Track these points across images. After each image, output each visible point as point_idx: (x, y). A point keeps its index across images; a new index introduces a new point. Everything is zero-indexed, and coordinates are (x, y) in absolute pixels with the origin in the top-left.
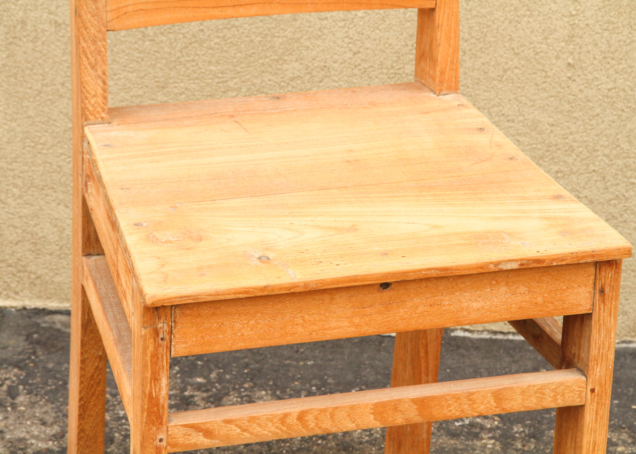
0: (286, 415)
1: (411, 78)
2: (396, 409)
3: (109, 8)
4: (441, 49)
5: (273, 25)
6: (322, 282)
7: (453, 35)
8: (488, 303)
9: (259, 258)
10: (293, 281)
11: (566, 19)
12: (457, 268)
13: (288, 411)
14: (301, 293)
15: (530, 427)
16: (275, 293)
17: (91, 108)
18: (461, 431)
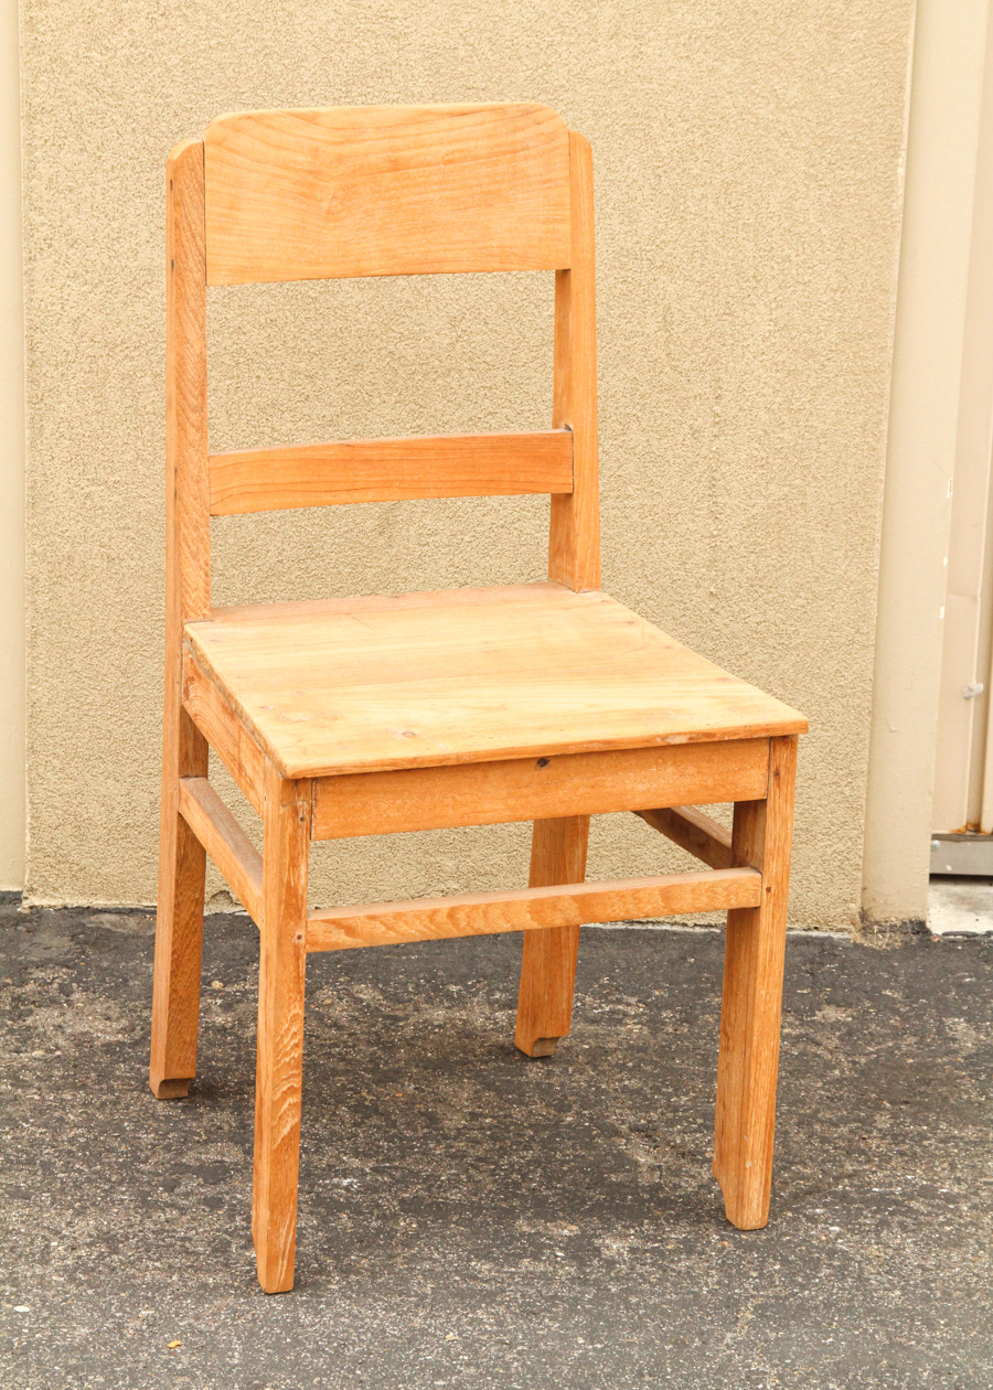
0: (435, 912)
1: (545, 578)
2: (555, 907)
3: (213, 490)
4: (580, 539)
5: (365, 554)
6: (476, 754)
7: (592, 524)
8: (654, 785)
9: (404, 734)
10: (444, 753)
11: (707, 541)
12: (622, 742)
13: (437, 907)
14: (453, 766)
15: (681, 1012)
16: (425, 766)
17: (191, 604)
18: (601, 1018)
